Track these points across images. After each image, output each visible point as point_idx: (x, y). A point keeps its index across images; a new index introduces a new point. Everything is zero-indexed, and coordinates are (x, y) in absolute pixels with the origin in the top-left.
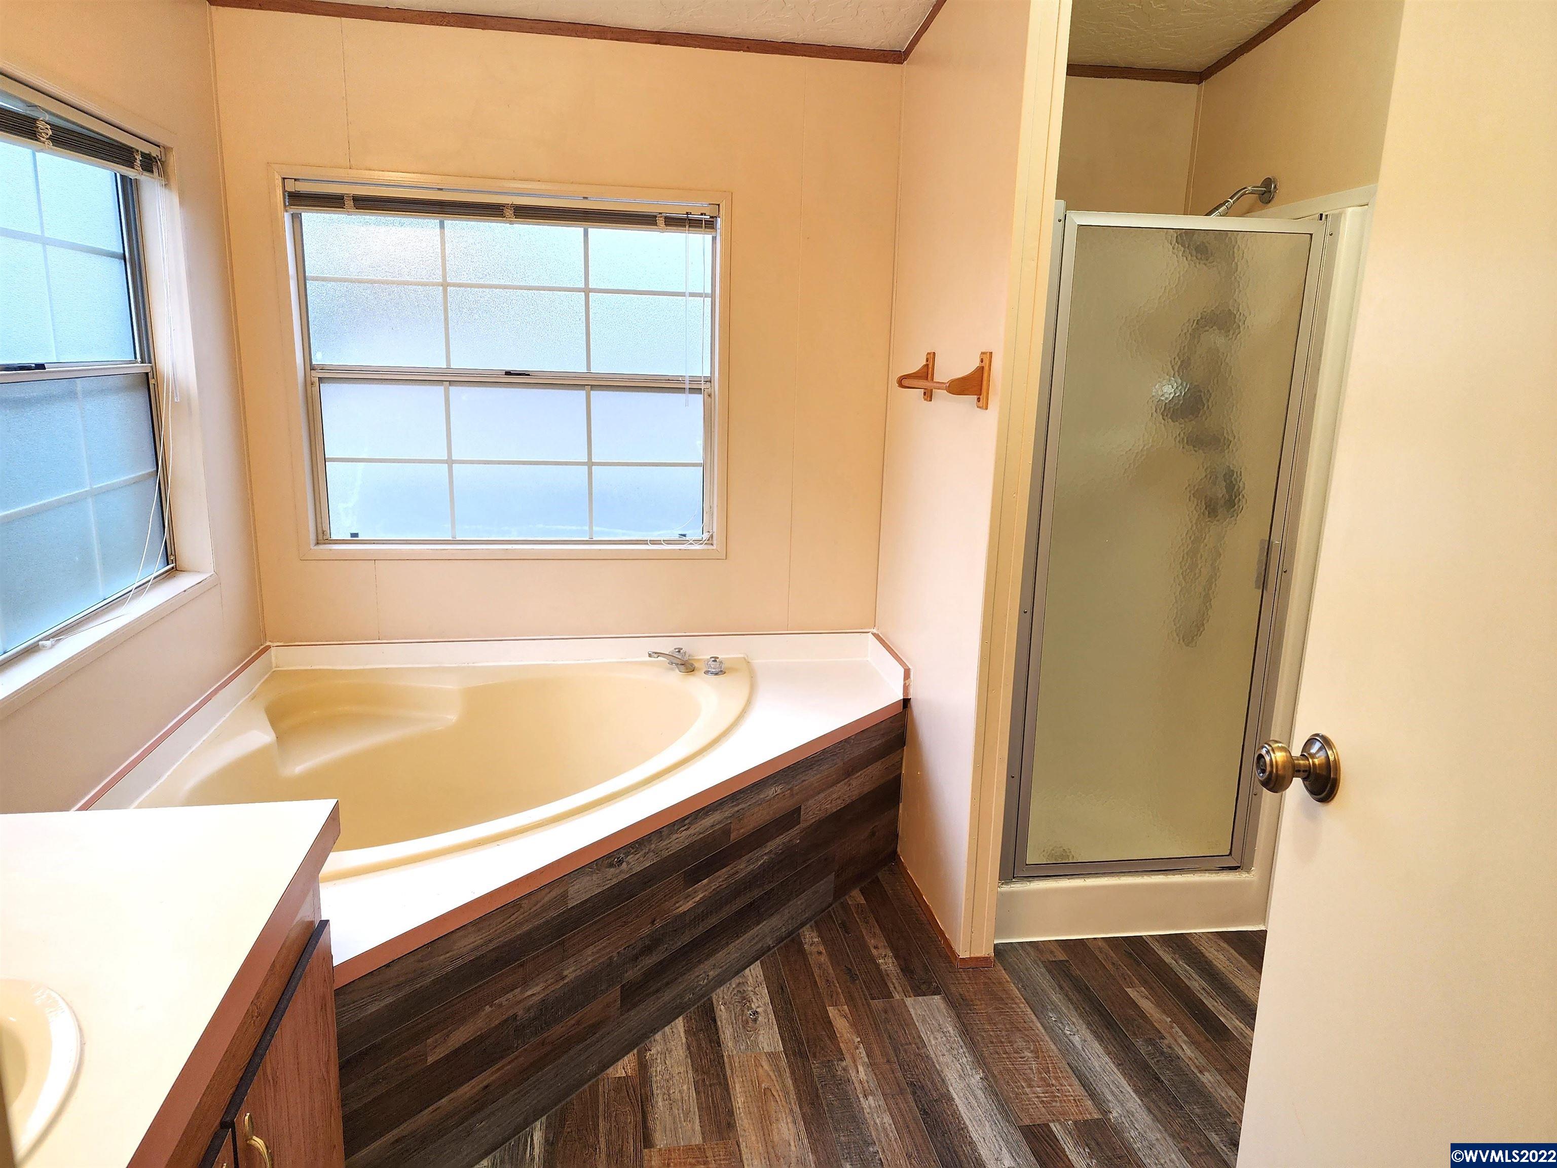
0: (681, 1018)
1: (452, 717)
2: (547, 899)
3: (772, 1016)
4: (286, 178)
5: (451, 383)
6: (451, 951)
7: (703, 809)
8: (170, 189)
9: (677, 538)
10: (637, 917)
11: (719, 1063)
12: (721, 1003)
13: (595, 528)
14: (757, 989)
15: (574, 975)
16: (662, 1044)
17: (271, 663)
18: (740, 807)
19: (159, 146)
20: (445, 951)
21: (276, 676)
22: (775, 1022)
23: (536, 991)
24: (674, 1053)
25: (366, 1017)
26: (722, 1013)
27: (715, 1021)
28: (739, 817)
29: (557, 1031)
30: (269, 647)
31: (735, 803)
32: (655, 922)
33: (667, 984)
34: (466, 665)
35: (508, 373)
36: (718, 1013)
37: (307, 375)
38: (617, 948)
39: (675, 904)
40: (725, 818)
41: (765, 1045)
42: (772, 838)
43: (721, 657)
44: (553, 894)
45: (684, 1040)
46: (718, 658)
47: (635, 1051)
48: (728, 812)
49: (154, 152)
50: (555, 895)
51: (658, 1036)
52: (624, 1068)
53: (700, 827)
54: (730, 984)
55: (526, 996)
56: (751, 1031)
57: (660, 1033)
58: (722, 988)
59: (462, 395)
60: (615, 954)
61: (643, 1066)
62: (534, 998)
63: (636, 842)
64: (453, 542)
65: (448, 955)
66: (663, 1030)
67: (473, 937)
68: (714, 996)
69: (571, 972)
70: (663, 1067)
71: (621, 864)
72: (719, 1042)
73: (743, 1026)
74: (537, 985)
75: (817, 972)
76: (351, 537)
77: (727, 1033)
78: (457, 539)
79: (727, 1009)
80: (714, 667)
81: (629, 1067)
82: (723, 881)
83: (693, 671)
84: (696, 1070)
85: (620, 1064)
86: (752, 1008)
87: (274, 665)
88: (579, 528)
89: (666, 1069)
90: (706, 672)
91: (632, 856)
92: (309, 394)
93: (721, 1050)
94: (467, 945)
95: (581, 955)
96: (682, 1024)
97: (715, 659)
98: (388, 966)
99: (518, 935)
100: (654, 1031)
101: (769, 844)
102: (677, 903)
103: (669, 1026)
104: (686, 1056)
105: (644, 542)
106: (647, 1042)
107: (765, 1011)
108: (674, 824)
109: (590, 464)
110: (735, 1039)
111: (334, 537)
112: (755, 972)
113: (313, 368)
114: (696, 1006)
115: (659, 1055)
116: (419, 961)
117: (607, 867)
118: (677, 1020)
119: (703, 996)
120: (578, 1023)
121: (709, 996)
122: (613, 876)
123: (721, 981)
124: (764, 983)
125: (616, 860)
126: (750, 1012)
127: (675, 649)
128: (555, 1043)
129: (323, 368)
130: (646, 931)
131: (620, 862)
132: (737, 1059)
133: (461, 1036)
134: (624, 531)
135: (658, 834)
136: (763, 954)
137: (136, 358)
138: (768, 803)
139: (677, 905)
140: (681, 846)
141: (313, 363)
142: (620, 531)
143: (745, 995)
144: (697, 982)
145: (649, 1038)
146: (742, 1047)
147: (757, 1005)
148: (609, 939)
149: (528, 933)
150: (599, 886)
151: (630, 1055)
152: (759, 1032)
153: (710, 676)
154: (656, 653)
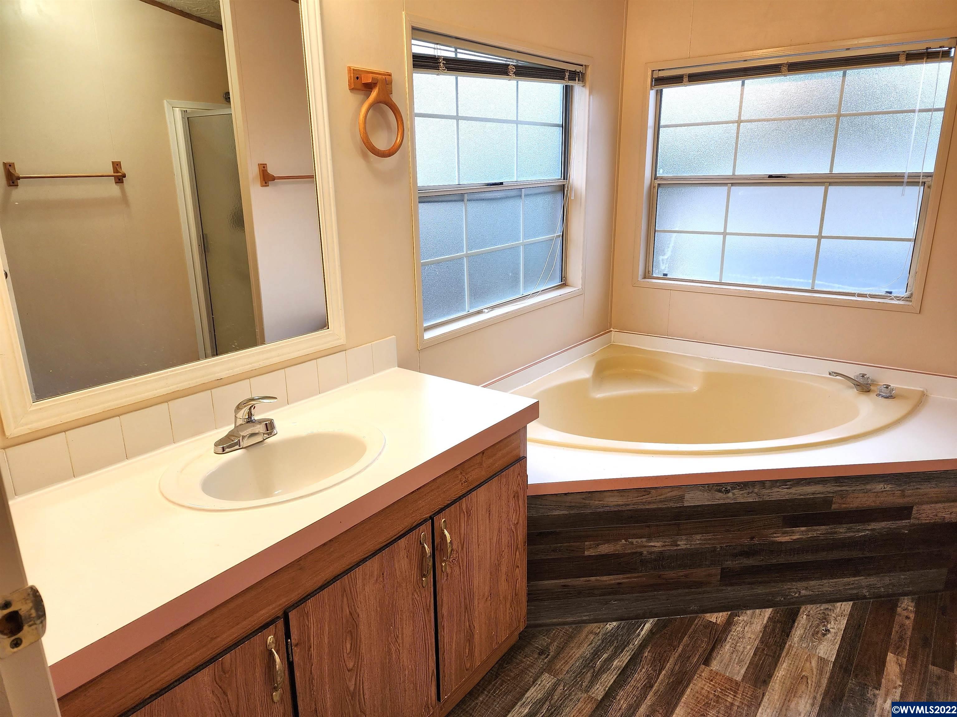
0: (771, 610)
1: (695, 389)
2: (669, 495)
3: (839, 638)
4: (654, 70)
5: (733, 184)
6: (603, 501)
7: (806, 479)
8: (586, 88)
9: (883, 294)
10: (739, 530)
11: (781, 645)
12: (805, 613)
13: (816, 282)
14: (839, 617)
15: (685, 547)
16: (749, 617)
17: (611, 340)
18: (843, 488)
19: (582, 66)
20: (599, 499)
21: (612, 346)
22: (839, 642)
23: (657, 545)
24: (754, 626)
25: (552, 515)
26: (802, 619)
27: (794, 622)
28: (843, 495)
29: (670, 574)
30: (611, 331)
31: (838, 484)
32: (754, 539)
33: (760, 583)
34: (713, 359)
35: (770, 176)
36: (799, 618)
37: (652, 181)
38: (722, 543)
39: (774, 534)
40: (827, 491)
41: (822, 652)
42: (875, 520)
43: (892, 385)
44: (674, 493)
45: (765, 622)
46: (890, 386)
47: (729, 613)
48: (830, 488)
49: (578, 69)
50: (675, 495)
51: (749, 612)
52: (716, 618)
53: (802, 491)
54: (820, 606)
55: (649, 545)
56: (816, 639)
57: (751, 611)
58: (812, 606)
59: (739, 192)
60: (718, 546)
61: (729, 623)
62: (655, 548)
63: (742, 483)
64: (720, 284)
65: (601, 502)
66: (754, 610)
67: (617, 498)
68: (803, 608)
69: (683, 544)
70: (741, 630)
71: (728, 493)
72: (789, 636)
73: (813, 634)
74: (658, 542)
75: (896, 628)
76: (664, 276)
77: (797, 633)
78: (722, 282)
79: (808, 620)
80: (885, 392)
81: (720, 619)
82: (821, 534)
83: (869, 392)
84: (762, 641)
85: (716, 615)
86: (827, 626)
87: (612, 341)
88: (806, 281)
89: (743, 631)
90: (878, 395)
91: (737, 490)
92: (652, 193)
93: (787, 640)
94: (613, 502)
95: (691, 537)
96: (770, 613)
97: (887, 387)
98: (566, 494)
99: (646, 508)
100: (747, 607)
101: (873, 524)
102: (776, 533)
103: (760, 610)
104: (761, 632)
105: (853, 295)
106: (740, 612)
107: (836, 633)
108: (777, 481)
109: (820, 237)
110: (802, 639)
111: (654, 275)
112: (847, 607)
113: (656, 178)
114: (786, 607)
115: (743, 622)
116: (583, 499)
117: (716, 491)
118: (767, 610)
119: (793, 603)
120: (686, 576)
121: (799, 606)
122: (719, 498)
123: (813, 600)
124: (848, 616)
125: (724, 489)
126: (824, 628)
127: (860, 374)
128: (668, 580)
129: (662, 178)
130: (746, 541)
131: (727, 492)
132: (795, 650)
133: (605, 549)
134: (840, 286)
135: (762, 483)
136: (858, 599)
137: (561, 177)
138: (875, 494)
139: (775, 535)
140: (782, 498)
141: (658, 175)
142: (837, 285)
143: (827, 617)
144: (789, 592)
145: (742, 609)
146: (803, 645)
147: (832, 626)
148: (714, 535)
149: (654, 510)
150: (708, 500)
151: (725, 613)
152: (823, 643)
153: (880, 398)
154: (835, 373)
